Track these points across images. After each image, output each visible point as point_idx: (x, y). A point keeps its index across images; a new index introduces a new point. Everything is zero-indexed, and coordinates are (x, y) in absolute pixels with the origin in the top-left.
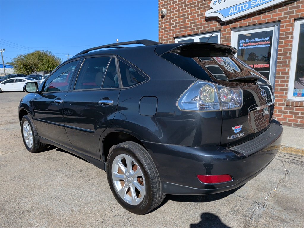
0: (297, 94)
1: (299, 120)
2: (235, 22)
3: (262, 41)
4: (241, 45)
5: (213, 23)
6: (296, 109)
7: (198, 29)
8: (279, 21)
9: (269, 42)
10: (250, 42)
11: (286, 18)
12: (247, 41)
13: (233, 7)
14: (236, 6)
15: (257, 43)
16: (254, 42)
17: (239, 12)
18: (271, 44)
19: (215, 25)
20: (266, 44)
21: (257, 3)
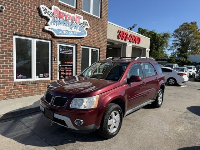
3: (69, 51)
5: (48, 35)
7: (37, 34)
10: (64, 50)
12: (64, 49)
16: (66, 51)
17: (64, 34)
20: (71, 53)
21: (71, 33)
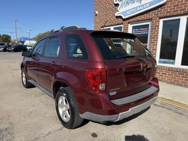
0: (161, 61)
1: (161, 77)
2: (130, 19)
3: (144, 30)
4: (134, 32)
5: (120, 19)
6: (159, 71)
7: (112, 22)
8: (152, 19)
9: (147, 31)
10: (138, 30)
11: (155, 17)
12: (137, 30)
13: (128, 10)
14: (130, 10)
15: (141, 31)
17: (131, 13)
18: (148, 32)
19: (120, 20)
20: (146, 32)
21: (140, 8)
